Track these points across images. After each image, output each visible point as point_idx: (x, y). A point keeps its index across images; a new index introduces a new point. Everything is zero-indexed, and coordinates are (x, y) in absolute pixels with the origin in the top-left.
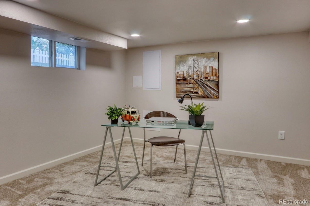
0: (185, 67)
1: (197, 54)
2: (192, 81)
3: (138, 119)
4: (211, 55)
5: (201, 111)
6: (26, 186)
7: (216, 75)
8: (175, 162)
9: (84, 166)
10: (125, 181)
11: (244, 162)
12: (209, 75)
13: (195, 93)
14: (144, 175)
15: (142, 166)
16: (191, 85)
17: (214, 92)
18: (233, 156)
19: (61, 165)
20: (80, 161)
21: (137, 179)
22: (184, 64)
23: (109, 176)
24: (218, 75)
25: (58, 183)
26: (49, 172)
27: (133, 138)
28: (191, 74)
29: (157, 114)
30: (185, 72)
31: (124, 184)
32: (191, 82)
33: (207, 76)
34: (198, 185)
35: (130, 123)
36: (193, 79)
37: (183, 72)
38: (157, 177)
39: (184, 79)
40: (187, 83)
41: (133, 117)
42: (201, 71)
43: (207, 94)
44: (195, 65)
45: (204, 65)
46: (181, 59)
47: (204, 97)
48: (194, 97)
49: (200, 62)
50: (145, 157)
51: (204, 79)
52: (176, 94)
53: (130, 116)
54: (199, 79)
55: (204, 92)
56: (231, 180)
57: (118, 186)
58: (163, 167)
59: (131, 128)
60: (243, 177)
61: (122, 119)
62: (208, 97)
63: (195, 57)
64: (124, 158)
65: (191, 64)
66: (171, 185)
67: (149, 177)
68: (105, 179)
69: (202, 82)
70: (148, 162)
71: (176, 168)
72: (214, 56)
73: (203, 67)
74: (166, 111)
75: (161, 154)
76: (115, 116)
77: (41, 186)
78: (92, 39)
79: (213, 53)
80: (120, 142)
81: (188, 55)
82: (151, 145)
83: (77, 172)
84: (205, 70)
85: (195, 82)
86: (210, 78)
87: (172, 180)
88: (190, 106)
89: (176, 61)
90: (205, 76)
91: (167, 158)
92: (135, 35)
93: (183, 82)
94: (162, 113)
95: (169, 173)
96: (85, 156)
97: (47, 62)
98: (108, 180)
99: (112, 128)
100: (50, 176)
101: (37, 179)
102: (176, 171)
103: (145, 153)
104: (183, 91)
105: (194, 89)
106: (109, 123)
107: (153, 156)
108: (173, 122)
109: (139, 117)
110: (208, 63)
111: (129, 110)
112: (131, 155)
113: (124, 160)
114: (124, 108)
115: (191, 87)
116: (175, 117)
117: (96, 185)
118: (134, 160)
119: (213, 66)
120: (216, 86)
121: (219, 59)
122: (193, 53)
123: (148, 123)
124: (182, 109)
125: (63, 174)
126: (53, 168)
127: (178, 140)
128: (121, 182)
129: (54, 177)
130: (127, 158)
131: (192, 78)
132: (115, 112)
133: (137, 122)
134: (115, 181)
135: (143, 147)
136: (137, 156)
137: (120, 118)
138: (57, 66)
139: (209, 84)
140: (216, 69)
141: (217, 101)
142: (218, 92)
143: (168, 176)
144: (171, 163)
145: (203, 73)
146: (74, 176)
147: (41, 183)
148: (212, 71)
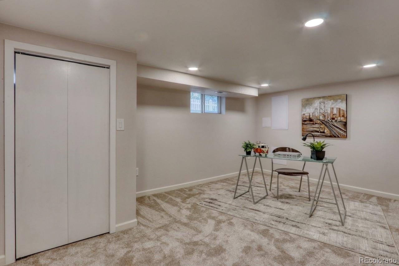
0: (311, 109)
1: (324, 97)
2: (319, 122)
3: (267, 152)
4: (338, 98)
5: (322, 148)
6: (189, 193)
7: (343, 116)
8: (299, 191)
9: (224, 186)
10: (256, 199)
11: (374, 200)
12: (336, 116)
13: (321, 132)
14: (271, 197)
15: (270, 190)
16: (317, 126)
17: (342, 132)
18: (362, 193)
19: (208, 183)
20: (221, 182)
21: (266, 199)
22: (310, 107)
23: (243, 194)
24: (345, 116)
25: (208, 194)
26: (201, 187)
27: (263, 170)
28: (317, 115)
29: (284, 149)
30: (311, 114)
31: (256, 201)
32: (317, 123)
33: (334, 117)
34: (320, 210)
35: (260, 155)
36: (320, 120)
37: (310, 114)
38: (283, 200)
39: (311, 120)
40: (313, 124)
41: (263, 150)
42: (328, 113)
43: (334, 133)
44: (322, 107)
45: (331, 106)
46: (307, 102)
47: (330, 137)
48: (320, 136)
49: (327, 104)
50: (272, 184)
51: (331, 119)
52: (302, 134)
53: (260, 150)
54: (326, 120)
55: (330, 131)
56: (355, 211)
57: (251, 201)
58: (288, 194)
59: (261, 158)
60: (369, 211)
61: (254, 151)
62: (335, 137)
63: (321, 100)
64: (255, 183)
65: (317, 106)
66: (294, 207)
67: (276, 199)
68: (241, 195)
69: (328, 123)
70: (275, 189)
71: (299, 196)
72: (342, 98)
73: (329, 109)
74: (291, 147)
75: (288, 184)
76: (249, 149)
77: (198, 194)
78: (231, 91)
79: (340, 95)
80: (252, 172)
81: (314, 98)
82: (278, 174)
83: (220, 189)
84: (332, 112)
85: (321, 123)
86: (337, 118)
87: (296, 204)
88: (312, 143)
89: (302, 104)
90: (332, 117)
91: (292, 188)
92: (265, 85)
93: (309, 123)
94: (287, 149)
95: (293, 198)
96: (225, 179)
97: (199, 110)
98: (243, 197)
99: (246, 158)
100: (202, 188)
101: (194, 190)
102: (300, 198)
103: (272, 182)
104: (309, 131)
105: (321, 129)
106: (245, 154)
107: (279, 185)
108: (297, 156)
109: (268, 151)
110: (335, 104)
111: (260, 145)
112: (261, 182)
113: (255, 185)
114: (256, 144)
115: (318, 127)
116: (299, 152)
117: (235, 198)
118: (264, 186)
119: (340, 107)
120: (344, 126)
121: (346, 101)
122: (320, 96)
123: (276, 155)
124: (304, 146)
125: (210, 189)
126: (204, 184)
127: (302, 172)
128: (253, 199)
129: (205, 190)
130: (257, 184)
131: (318, 119)
132: (249, 146)
133: (266, 154)
134: (248, 198)
135: (271, 177)
136: (266, 184)
137: (253, 150)
138: (205, 112)
139: (336, 124)
140: (344, 110)
141: (345, 140)
142: (346, 132)
143: (293, 201)
144: (296, 191)
145: (330, 114)
146: (218, 191)
147: (197, 192)
148: (340, 112)
